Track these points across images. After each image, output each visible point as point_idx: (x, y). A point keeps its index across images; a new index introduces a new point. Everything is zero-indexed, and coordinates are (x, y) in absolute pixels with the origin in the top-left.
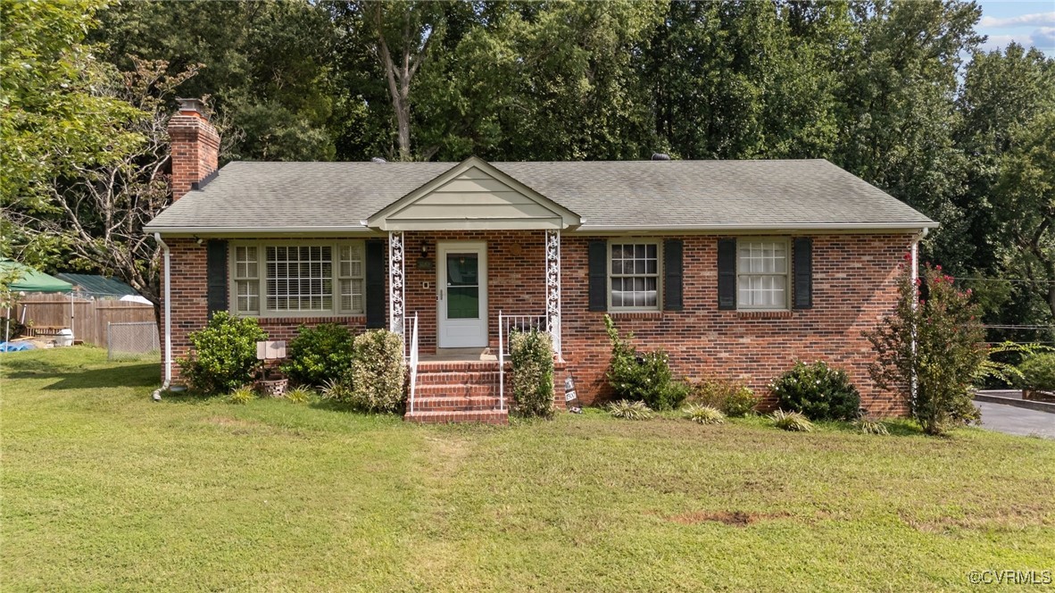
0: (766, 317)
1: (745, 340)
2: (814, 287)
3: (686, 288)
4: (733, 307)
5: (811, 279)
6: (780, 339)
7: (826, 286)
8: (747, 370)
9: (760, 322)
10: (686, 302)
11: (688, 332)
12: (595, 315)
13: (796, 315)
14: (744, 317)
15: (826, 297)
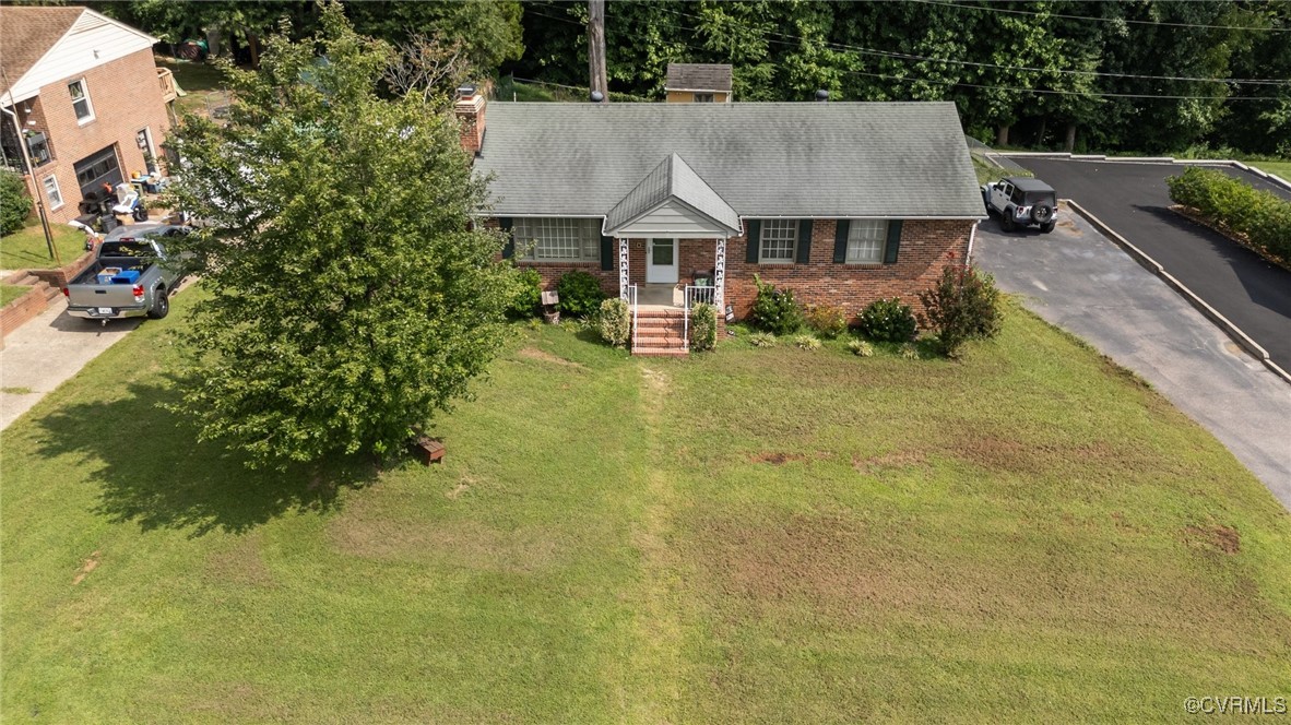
0: (864, 268)
1: (849, 282)
2: (900, 250)
3: (812, 249)
4: (844, 262)
5: (899, 244)
6: (872, 282)
7: (909, 249)
8: (848, 300)
9: (860, 271)
10: (811, 258)
11: (812, 276)
12: (750, 265)
13: (885, 267)
14: (849, 268)
15: (907, 256)
